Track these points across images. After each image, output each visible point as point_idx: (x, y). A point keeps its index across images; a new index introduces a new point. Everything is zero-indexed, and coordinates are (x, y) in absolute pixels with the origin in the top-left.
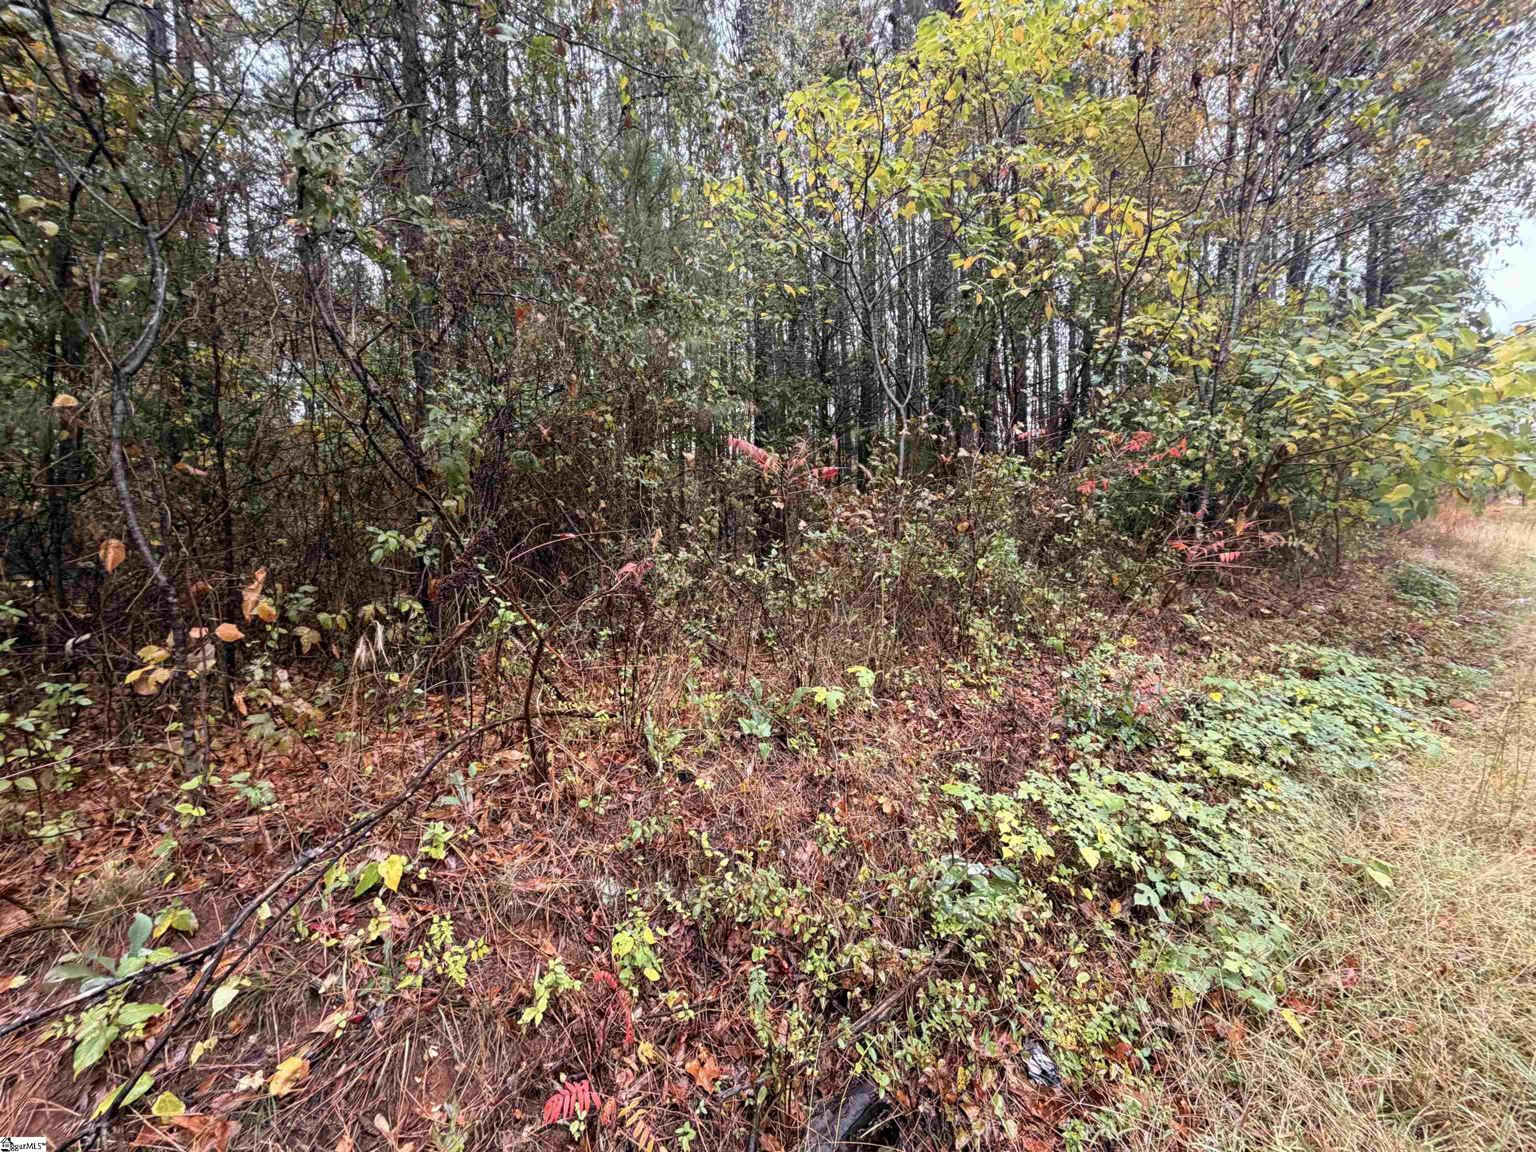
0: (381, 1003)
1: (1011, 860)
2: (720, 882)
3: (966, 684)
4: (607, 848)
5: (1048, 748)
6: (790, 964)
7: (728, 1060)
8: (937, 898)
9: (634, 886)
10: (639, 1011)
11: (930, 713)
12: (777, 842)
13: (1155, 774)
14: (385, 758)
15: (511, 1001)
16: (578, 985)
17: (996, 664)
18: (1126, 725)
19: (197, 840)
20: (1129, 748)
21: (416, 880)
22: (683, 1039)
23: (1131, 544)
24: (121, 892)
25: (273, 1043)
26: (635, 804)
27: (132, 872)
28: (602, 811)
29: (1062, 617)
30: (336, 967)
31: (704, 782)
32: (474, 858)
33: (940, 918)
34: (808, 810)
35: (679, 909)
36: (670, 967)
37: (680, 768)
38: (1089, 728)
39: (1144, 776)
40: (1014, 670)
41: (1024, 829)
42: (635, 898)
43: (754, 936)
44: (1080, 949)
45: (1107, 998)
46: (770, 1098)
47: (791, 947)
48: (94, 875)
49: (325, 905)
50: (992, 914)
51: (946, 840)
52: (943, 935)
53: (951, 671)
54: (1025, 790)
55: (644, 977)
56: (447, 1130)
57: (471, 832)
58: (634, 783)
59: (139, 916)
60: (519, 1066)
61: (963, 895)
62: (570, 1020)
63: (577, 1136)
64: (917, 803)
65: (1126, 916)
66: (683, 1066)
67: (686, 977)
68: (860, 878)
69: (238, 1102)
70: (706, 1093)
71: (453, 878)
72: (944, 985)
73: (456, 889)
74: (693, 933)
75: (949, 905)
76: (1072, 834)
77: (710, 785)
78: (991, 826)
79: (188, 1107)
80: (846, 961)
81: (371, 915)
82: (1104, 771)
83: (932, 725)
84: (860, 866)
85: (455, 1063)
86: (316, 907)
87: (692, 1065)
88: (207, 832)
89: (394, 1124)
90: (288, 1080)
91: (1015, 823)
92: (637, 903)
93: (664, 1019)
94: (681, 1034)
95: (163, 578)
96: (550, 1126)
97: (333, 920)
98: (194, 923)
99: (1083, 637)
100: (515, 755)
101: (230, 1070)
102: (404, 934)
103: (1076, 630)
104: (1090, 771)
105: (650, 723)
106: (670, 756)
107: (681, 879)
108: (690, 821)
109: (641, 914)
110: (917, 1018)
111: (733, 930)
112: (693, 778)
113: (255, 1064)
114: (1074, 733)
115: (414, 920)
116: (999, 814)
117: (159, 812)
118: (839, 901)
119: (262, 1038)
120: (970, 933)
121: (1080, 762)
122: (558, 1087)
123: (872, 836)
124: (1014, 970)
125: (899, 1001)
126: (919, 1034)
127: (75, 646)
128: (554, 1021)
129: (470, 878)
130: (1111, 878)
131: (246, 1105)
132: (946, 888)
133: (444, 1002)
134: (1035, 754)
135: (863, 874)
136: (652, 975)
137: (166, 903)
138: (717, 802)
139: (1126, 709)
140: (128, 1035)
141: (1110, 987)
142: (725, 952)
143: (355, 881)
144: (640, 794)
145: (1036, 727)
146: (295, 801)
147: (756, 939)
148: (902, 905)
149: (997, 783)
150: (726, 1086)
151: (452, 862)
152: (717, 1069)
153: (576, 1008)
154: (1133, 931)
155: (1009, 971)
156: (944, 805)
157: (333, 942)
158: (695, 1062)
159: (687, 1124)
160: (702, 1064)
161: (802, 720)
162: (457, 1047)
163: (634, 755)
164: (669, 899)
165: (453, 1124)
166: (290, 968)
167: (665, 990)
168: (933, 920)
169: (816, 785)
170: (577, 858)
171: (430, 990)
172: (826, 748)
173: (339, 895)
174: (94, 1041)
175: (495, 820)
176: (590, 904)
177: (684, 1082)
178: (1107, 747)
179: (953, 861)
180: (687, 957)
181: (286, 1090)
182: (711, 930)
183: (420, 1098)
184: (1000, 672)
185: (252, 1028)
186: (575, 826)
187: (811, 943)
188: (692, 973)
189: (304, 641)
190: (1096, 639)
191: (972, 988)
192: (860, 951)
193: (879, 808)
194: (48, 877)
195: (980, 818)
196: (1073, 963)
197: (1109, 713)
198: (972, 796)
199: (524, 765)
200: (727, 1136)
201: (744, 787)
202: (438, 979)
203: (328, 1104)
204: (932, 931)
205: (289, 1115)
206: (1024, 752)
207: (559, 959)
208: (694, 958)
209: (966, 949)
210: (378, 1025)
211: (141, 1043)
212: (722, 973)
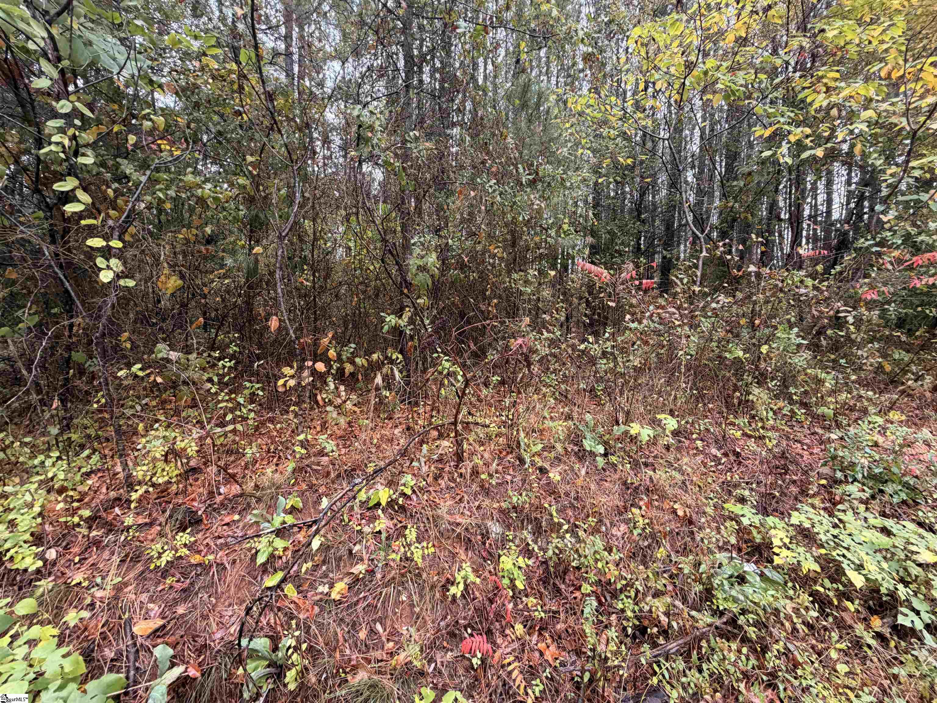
0: (380, 565)
1: (778, 566)
2: (563, 538)
3: (745, 434)
4: (496, 505)
5: (815, 489)
6: (606, 600)
7: (564, 649)
8: (717, 581)
9: (510, 530)
10: (512, 604)
11: (714, 451)
12: (600, 521)
13: (921, 525)
14: (382, 436)
15: (443, 580)
16: (478, 581)
17: (771, 422)
18: (893, 482)
19: (301, 465)
20: (895, 500)
21: (397, 504)
22: (537, 628)
23: (904, 338)
24: (274, 484)
25: (332, 572)
26: (512, 482)
27: (277, 475)
28: (494, 483)
29: (833, 392)
30: (360, 541)
31: (555, 475)
32: (425, 497)
33: (719, 596)
34: (623, 504)
35: (536, 549)
36: (530, 583)
37: (539, 464)
38: (855, 480)
39: (911, 526)
40: (787, 429)
41: (793, 546)
42: (511, 537)
43: (582, 576)
44: (842, 646)
45: (865, 689)
46: (591, 681)
47: (607, 590)
48: (264, 474)
49: (355, 508)
50: (763, 603)
51: (727, 543)
52: (721, 608)
53: (733, 424)
54: (796, 518)
55: (514, 585)
56: (410, 641)
57: (424, 483)
58: (511, 470)
59: (281, 498)
60: (446, 618)
61: (739, 584)
62: (474, 599)
63: (475, 666)
64: (704, 513)
65: (886, 632)
66: (536, 645)
67: (539, 592)
68: (659, 556)
69: (318, 597)
70: (550, 665)
71: (415, 507)
72: (722, 643)
73: (416, 512)
74: (544, 566)
75: (727, 587)
76: (838, 558)
77: (558, 478)
78: (763, 539)
79: (298, 593)
80: (647, 608)
81: (375, 518)
82: (868, 515)
83: (715, 458)
84: (659, 547)
85: (414, 606)
86: (352, 508)
87: (542, 646)
88: (306, 462)
89: (385, 630)
90: (339, 593)
91: (787, 541)
92: (512, 541)
93: (526, 613)
94: (536, 625)
95: (293, 336)
96: (461, 656)
97: (359, 516)
98: (301, 505)
99: (852, 409)
100: (446, 443)
101: (315, 580)
102: (391, 531)
103: (846, 403)
104: (856, 513)
105: (522, 435)
106: (534, 456)
107: (538, 532)
108: (545, 498)
109: (513, 548)
110: (699, 659)
111: (569, 570)
112: (547, 472)
113: (325, 580)
114: (841, 482)
115: (396, 525)
116: (773, 532)
117: (287, 448)
118: (641, 567)
119: (328, 568)
120: (744, 612)
121: (847, 504)
122: (466, 635)
123: (668, 529)
124: (780, 646)
125: (685, 644)
126: (700, 671)
127: (258, 366)
128: (465, 598)
129: (423, 508)
130: (873, 598)
131: (321, 600)
132: (726, 576)
133: (410, 572)
134: (804, 492)
135: (661, 553)
136: (520, 585)
137: (290, 494)
138: (562, 489)
139: (895, 470)
140: (277, 553)
141: (869, 682)
142: (564, 582)
143: (369, 499)
144: (515, 476)
145: (805, 473)
146: (343, 453)
147: (586, 579)
148: (689, 580)
149: (769, 509)
150: (563, 664)
151: (414, 497)
152: (557, 652)
153: (477, 594)
154: (892, 644)
155: (776, 647)
156: (725, 518)
157: (359, 528)
158: (544, 644)
159: (538, 680)
160: (548, 647)
161: (620, 445)
162: (415, 598)
163: (511, 452)
164: (530, 543)
165: (413, 639)
166: (340, 536)
167: (527, 596)
168: (713, 596)
169: (628, 488)
170: (479, 507)
171: (403, 564)
172: (635, 465)
173: (362, 503)
174: (264, 551)
175: (436, 479)
176: (485, 535)
177: (537, 654)
178: (873, 497)
179: (732, 558)
180: (541, 580)
181: (338, 597)
182: (556, 566)
183: (397, 619)
184: (773, 428)
185: (324, 562)
186: (478, 489)
187: (621, 591)
188: (542, 590)
189: (346, 371)
190: (865, 411)
191: (745, 650)
192: (657, 604)
193: (674, 512)
194: (246, 472)
195: (754, 532)
196: (834, 655)
197: (877, 471)
198: (749, 515)
199: (451, 450)
200: (562, 695)
201: (579, 482)
202: (407, 559)
203: (356, 610)
204: (712, 603)
205: (339, 611)
206: (794, 490)
207: (468, 564)
208: (545, 581)
209: (740, 622)
210: (379, 576)
211: (280, 557)
212: (561, 595)
